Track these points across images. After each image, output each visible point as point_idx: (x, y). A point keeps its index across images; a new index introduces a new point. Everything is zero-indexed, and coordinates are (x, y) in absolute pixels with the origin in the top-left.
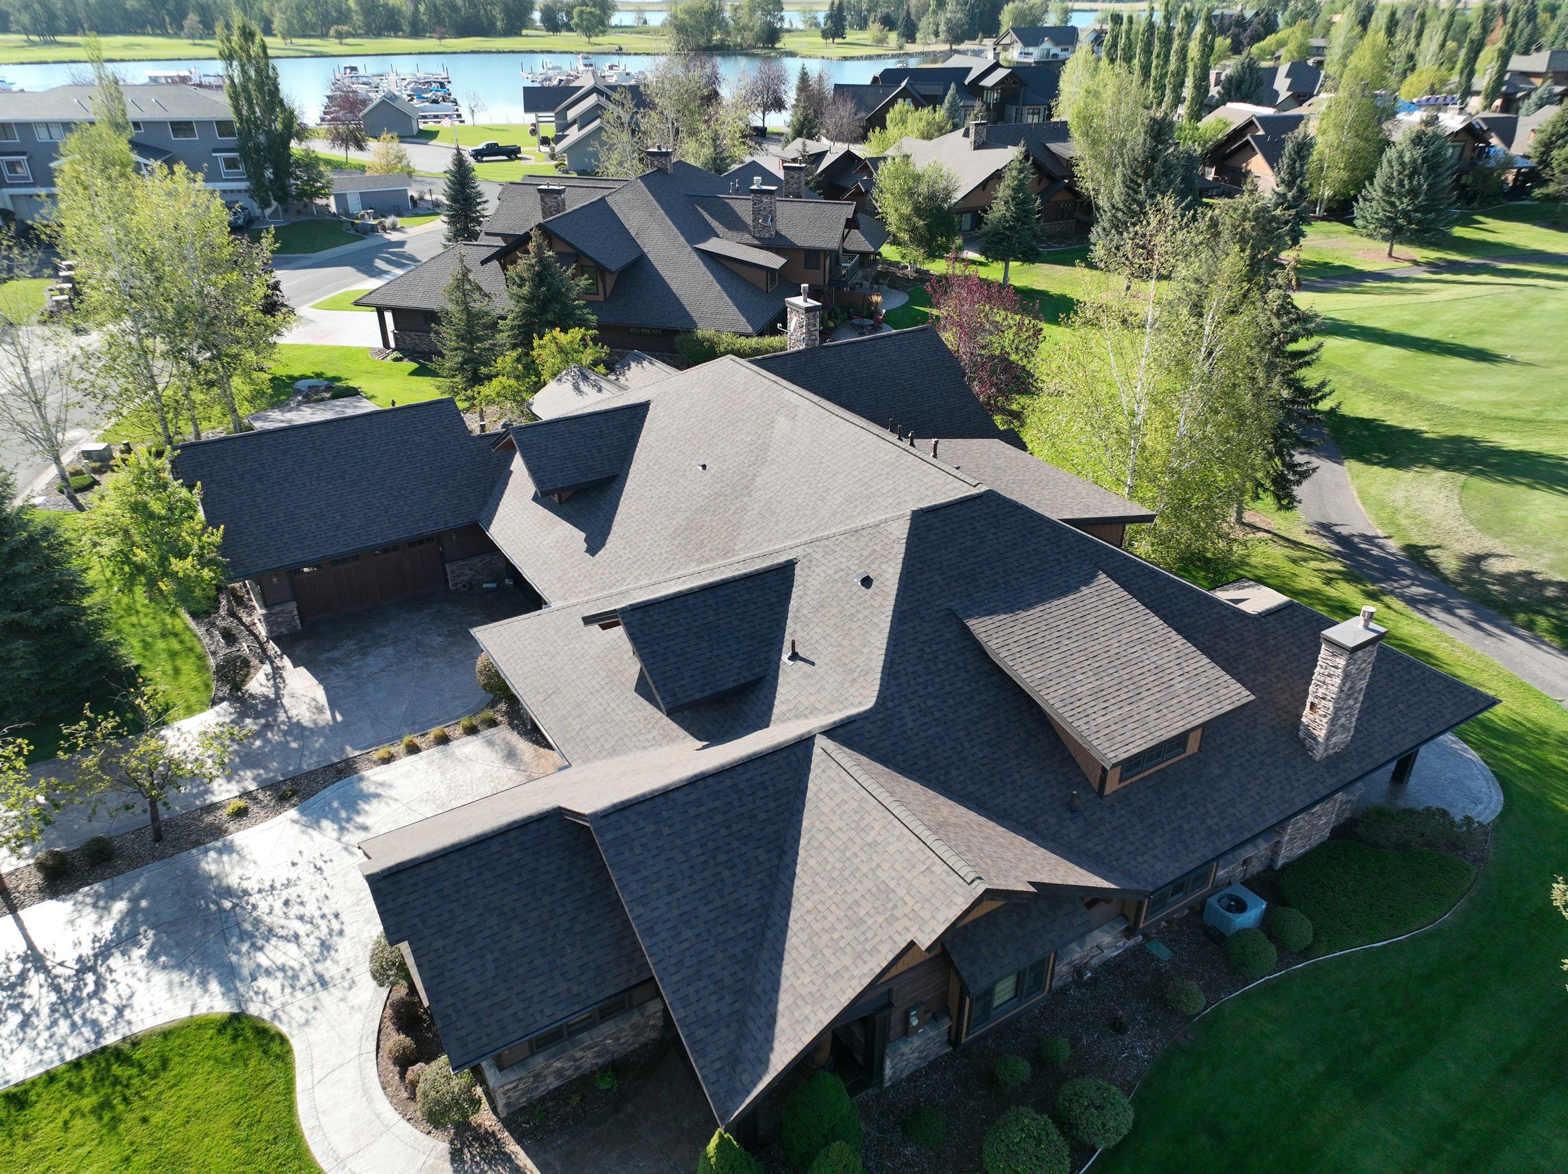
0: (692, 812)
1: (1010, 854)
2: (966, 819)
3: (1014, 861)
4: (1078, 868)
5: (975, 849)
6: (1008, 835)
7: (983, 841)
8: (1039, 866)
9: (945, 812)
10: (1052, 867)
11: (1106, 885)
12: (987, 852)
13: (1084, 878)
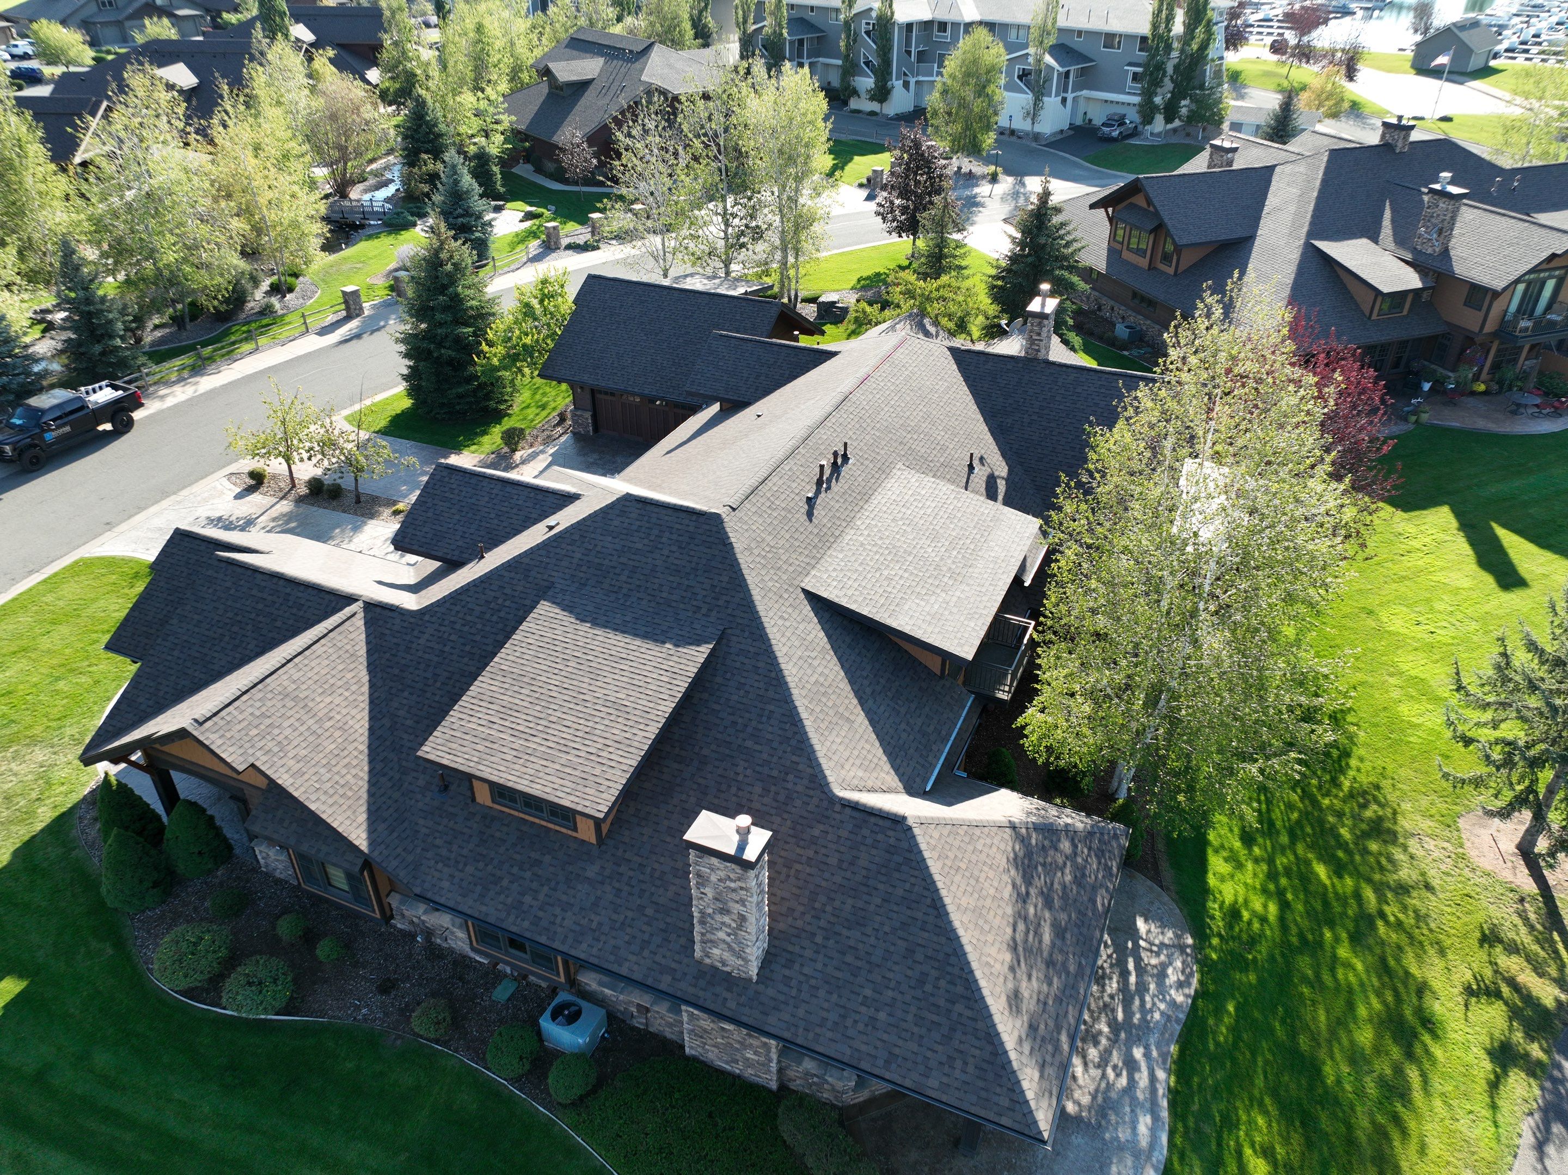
0: (254, 592)
1: (304, 752)
2: (338, 717)
3: (291, 755)
4: (365, 816)
5: (268, 721)
6: (355, 753)
7: (302, 729)
8: (315, 778)
9: (328, 700)
10: (331, 791)
11: (357, 843)
12: (276, 731)
13: (348, 822)
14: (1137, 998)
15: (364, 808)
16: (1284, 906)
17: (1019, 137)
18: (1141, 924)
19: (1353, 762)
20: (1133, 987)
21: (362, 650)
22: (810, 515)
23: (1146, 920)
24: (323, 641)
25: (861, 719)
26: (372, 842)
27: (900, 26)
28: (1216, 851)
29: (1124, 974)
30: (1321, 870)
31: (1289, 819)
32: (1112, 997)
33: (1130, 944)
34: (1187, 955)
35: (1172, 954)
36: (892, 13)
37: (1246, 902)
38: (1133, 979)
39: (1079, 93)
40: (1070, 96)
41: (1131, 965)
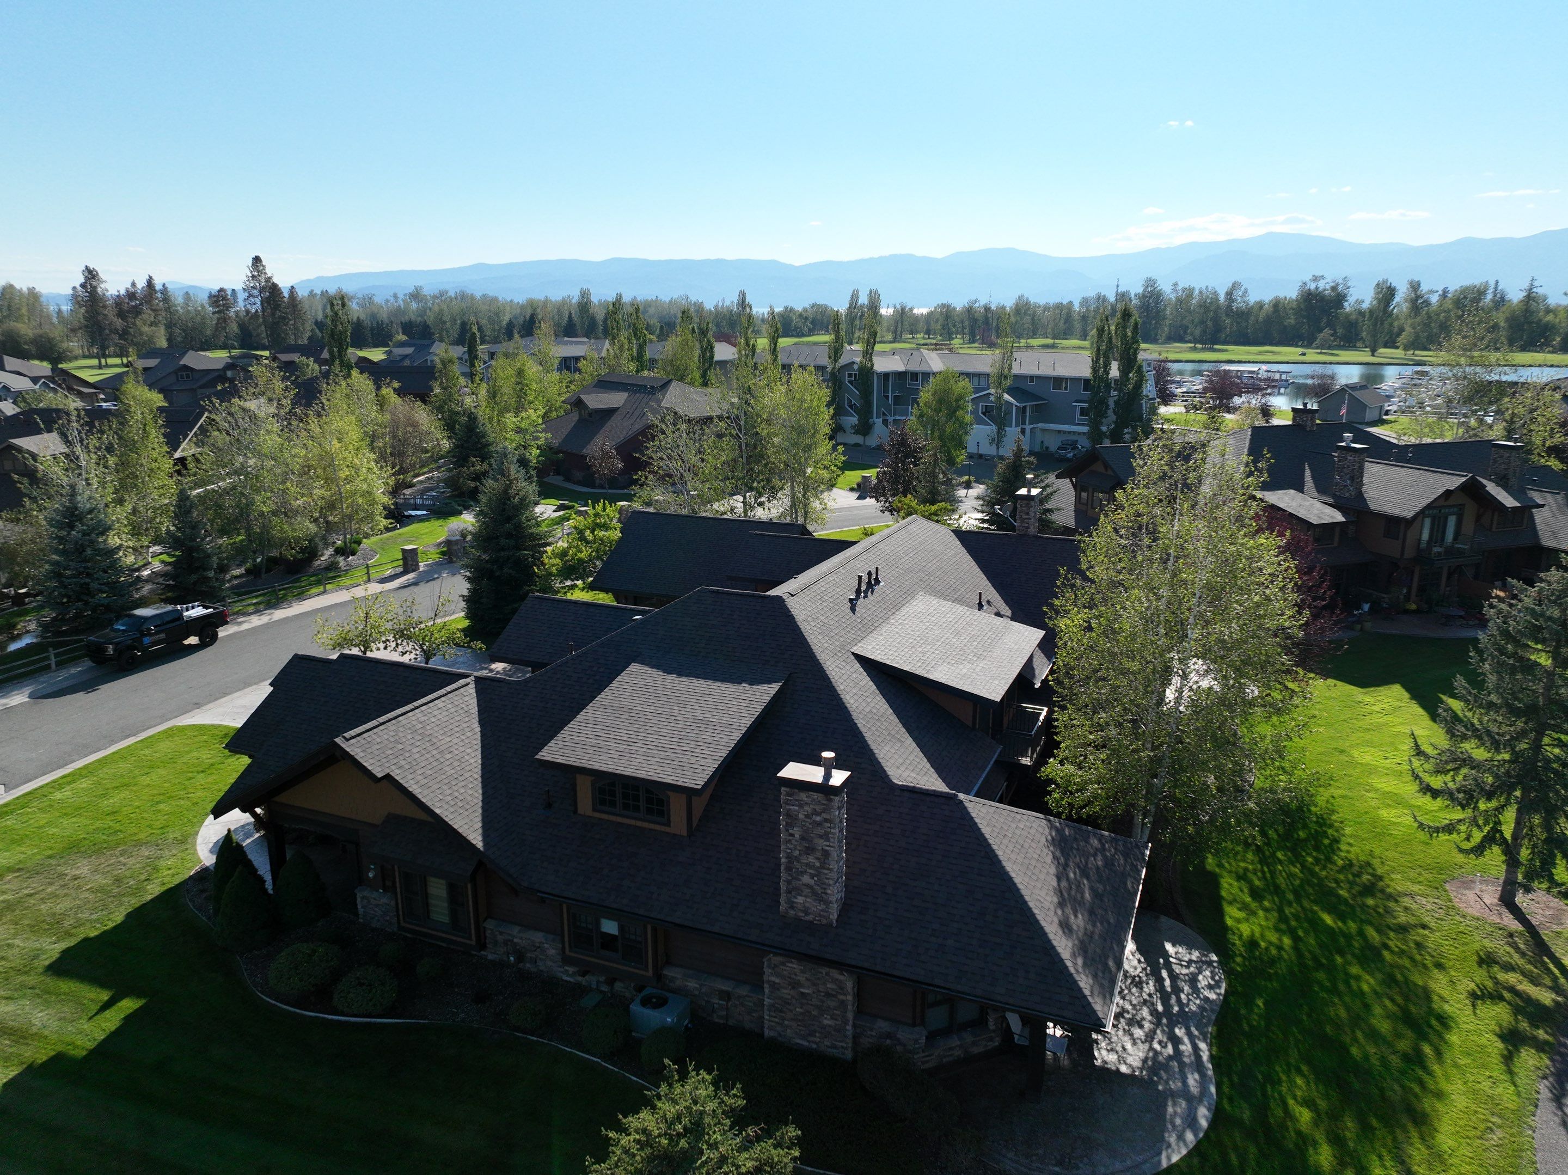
1: (430, 772)
2: (457, 752)
3: (419, 772)
4: (480, 825)
5: (400, 747)
6: (471, 779)
7: (428, 756)
8: (439, 791)
9: (448, 739)
10: (452, 803)
11: (474, 842)
12: (407, 754)
13: (466, 827)
14: (1173, 996)
15: (480, 818)
16: (1296, 939)
17: (987, 460)
18: (1169, 947)
19: (1343, 847)
20: (1169, 989)
21: (475, 709)
22: (853, 609)
23: (1174, 945)
24: (443, 699)
25: (909, 741)
26: (484, 846)
27: (879, 374)
28: (1230, 903)
29: (1160, 980)
30: (1328, 919)
31: (1292, 884)
32: (1150, 995)
33: (1161, 961)
34: (1214, 967)
35: (1201, 967)
36: (873, 365)
37: (1262, 936)
38: (1167, 983)
39: (1035, 426)
40: (1028, 427)
41: (1164, 974)
